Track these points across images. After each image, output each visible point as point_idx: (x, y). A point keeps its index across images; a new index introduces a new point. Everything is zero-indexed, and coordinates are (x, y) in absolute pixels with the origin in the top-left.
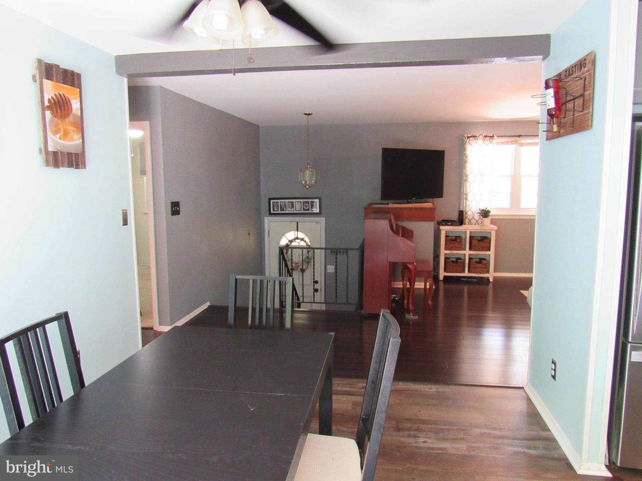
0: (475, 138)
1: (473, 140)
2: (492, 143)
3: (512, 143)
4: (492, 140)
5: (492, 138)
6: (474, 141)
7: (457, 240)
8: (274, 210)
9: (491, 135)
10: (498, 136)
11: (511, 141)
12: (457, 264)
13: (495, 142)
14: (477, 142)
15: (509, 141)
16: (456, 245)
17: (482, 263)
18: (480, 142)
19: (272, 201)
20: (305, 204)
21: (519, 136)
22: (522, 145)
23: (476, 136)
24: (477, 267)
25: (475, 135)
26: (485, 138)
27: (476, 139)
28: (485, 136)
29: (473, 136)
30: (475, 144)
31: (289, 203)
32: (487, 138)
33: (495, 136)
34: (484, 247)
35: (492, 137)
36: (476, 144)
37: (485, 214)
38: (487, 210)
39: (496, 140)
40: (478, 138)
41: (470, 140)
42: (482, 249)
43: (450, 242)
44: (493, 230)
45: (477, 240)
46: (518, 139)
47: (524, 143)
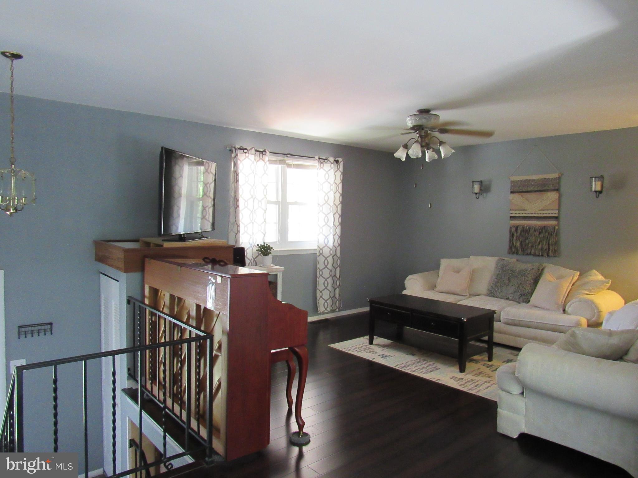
0: (245, 151)
1: (242, 154)
2: (263, 160)
3: (282, 162)
4: (262, 156)
5: (263, 154)
6: (244, 154)
9: (262, 150)
10: (270, 153)
11: (279, 160)
13: (268, 160)
14: (248, 156)
15: (276, 160)
18: (252, 157)
21: (287, 155)
22: (289, 166)
23: (246, 149)
25: (244, 147)
27: (247, 153)
28: (256, 151)
29: (241, 148)
30: (245, 159)
33: (268, 153)
35: (263, 152)
36: (247, 159)
37: (265, 250)
38: (268, 246)
39: (267, 157)
40: (249, 152)
44: (279, 271)
46: (285, 158)
47: (292, 164)
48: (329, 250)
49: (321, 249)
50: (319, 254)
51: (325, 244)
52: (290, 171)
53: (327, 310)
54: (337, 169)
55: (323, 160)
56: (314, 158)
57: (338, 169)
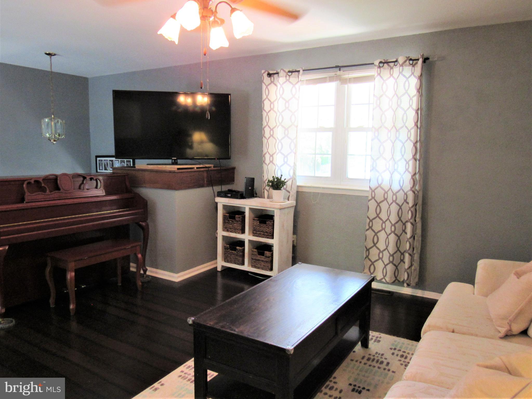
3: (331, 79)
7: (236, 219)
8: (100, 169)
10: (304, 71)
11: (330, 77)
12: (236, 252)
14: (279, 80)
15: (325, 78)
16: (235, 224)
17: (265, 255)
19: (98, 159)
20: (122, 163)
22: (344, 81)
24: (259, 260)
26: (290, 74)
27: (279, 77)
31: (110, 162)
32: (293, 73)
33: (301, 72)
34: (267, 233)
35: (298, 72)
36: (278, 83)
39: (303, 76)
40: (281, 75)
41: (274, 79)
42: (264, 235)
43: (228, 220)
44: (276, 209)
45: (258, 222)
46: (339, 73)
47: (347, 79)
48: (384, 192)
49: (373, 191)
50: (370, 198)
51: (378, 184)
52: (355, 88)
53: (385, 279)
54: (411, 73)
55: (393, 64)
56: (373, 64)
57: (413, 73)
